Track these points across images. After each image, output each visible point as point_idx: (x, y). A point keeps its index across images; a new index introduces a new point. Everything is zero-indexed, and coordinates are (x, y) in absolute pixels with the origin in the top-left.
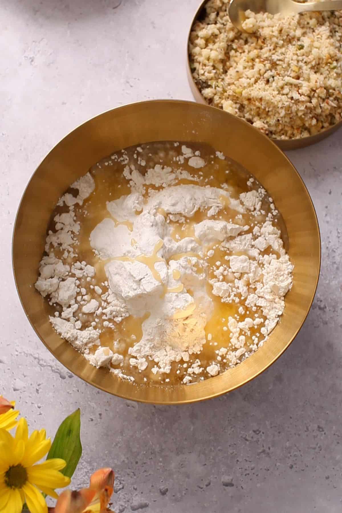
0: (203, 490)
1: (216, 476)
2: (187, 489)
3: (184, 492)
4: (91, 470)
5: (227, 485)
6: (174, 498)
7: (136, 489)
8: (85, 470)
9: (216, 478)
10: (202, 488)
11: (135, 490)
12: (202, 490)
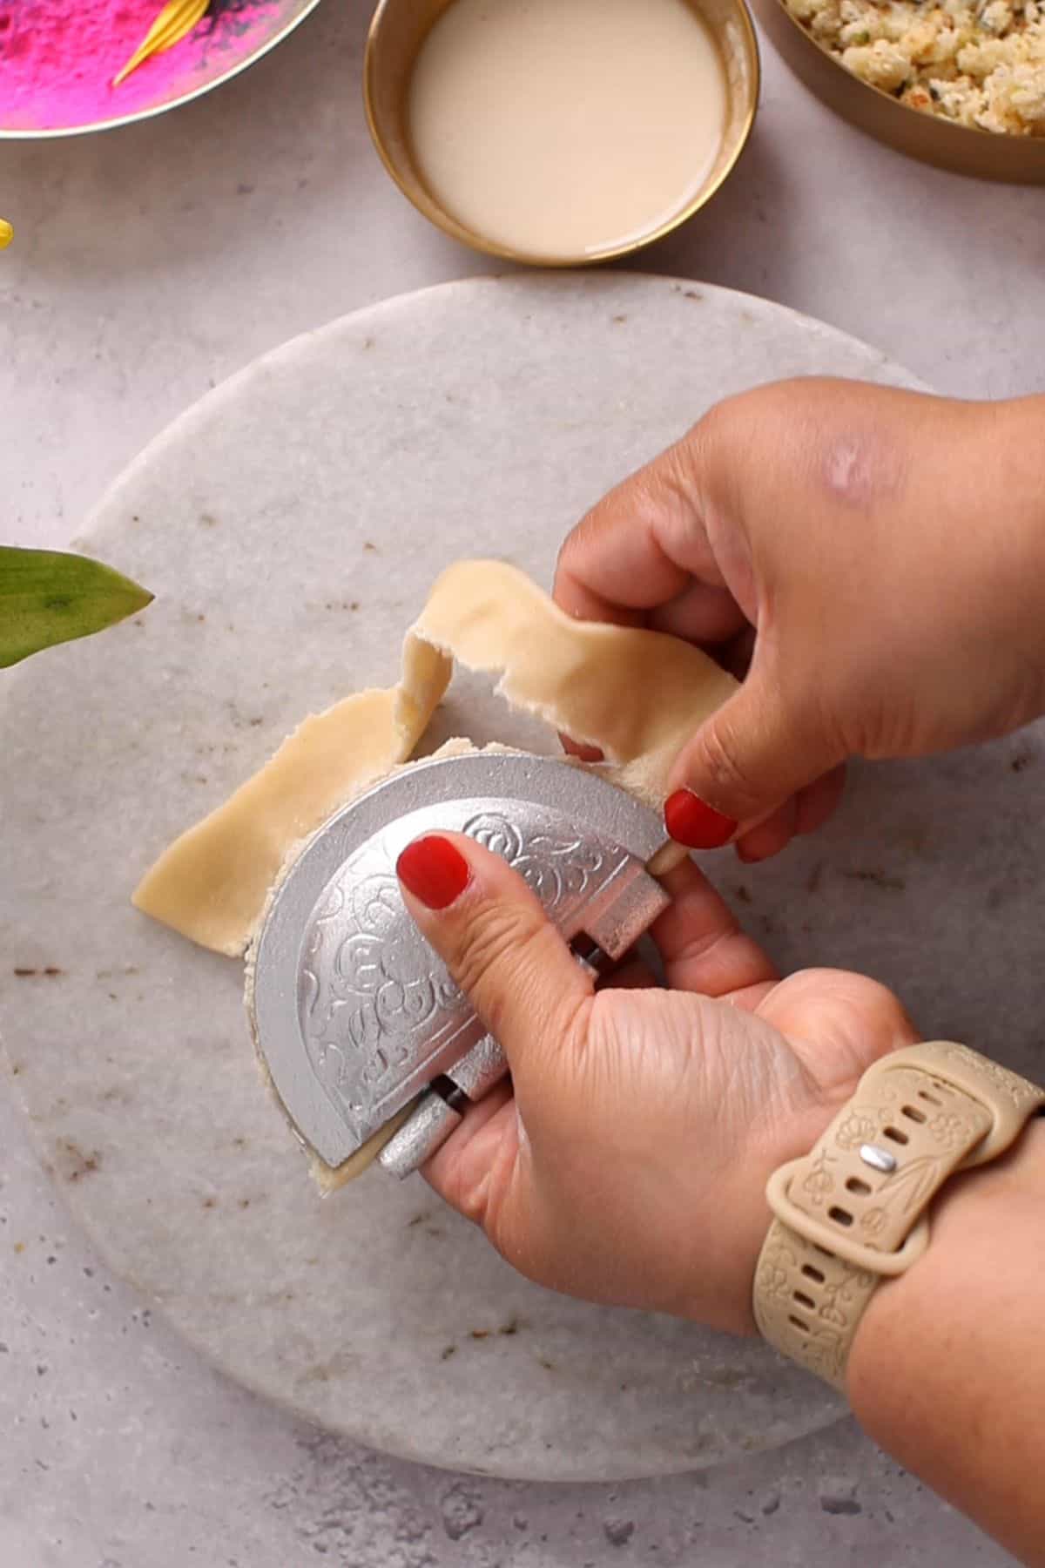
0: (756, 1528)
1: (798, 1479)
2: (697, 1525)
3: (689, 1535)
4: (367, 1461)
5: (835, 1507)
6: (653, 1554)
7: (522, 1527)
8: (349, 1463)
9: (799, 1483)
10: (750, 1521)
11: (519, 1531)
12: (750, 1526)
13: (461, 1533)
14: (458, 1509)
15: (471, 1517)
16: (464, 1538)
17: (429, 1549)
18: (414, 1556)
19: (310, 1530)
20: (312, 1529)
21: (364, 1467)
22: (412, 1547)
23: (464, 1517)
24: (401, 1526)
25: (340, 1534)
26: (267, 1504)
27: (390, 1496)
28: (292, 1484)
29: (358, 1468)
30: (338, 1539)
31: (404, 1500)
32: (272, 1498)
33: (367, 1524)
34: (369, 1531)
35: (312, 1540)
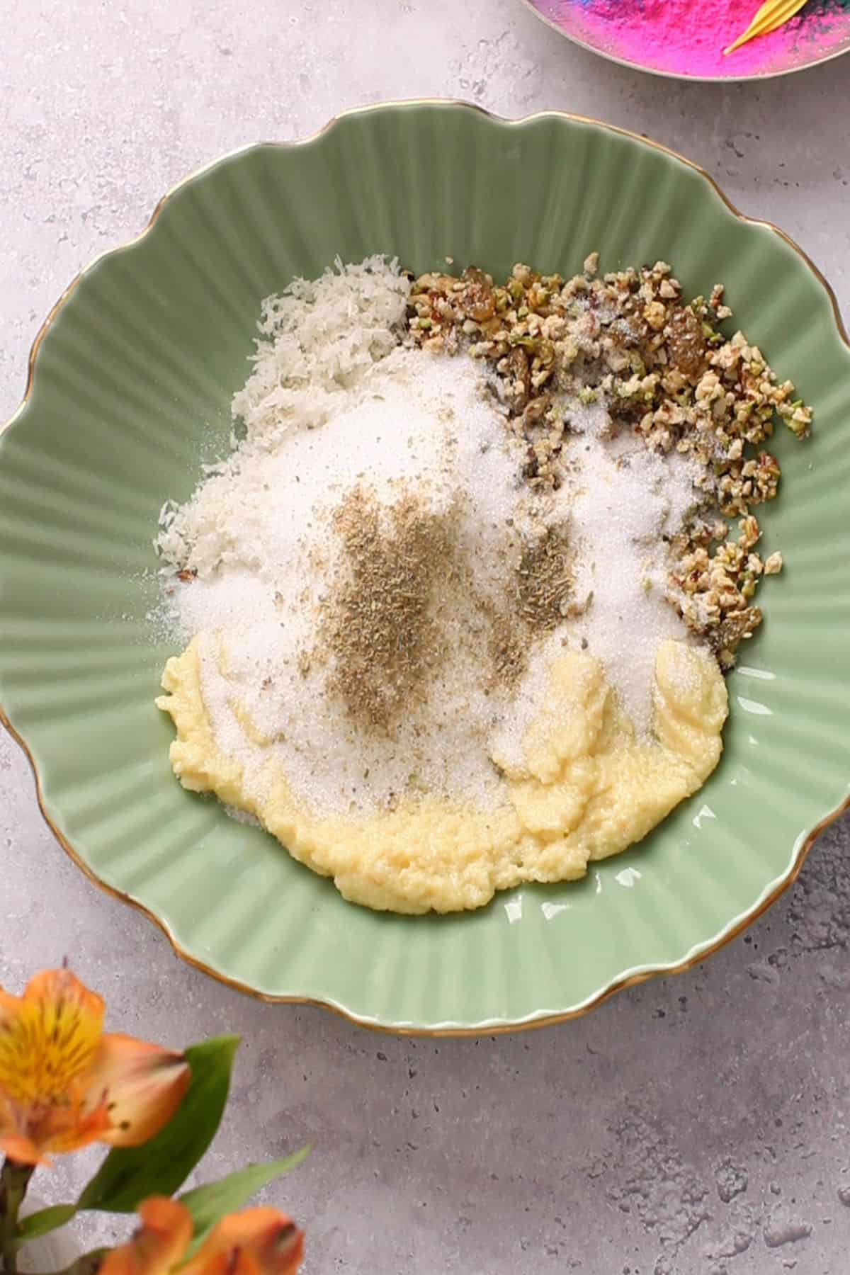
13: (731, 1198)
14: (728, 1179)
15: (739, 1185)
16: (732, 1201)
17: (706, 1209)
18: (694, 1214)
20: (617, 1193)
21: (658, 1148)
22: (695, 1208)
23: (733, 1185)
24: (686, 1192)
25: (639, 1199)
26: (585, 1175)
27: (677, 1169)
28: (604, 1160)
29: (654, 1148)
30: (637, 1202)
31: (689, 1172)
32: (589, 1171)
33: (660, 1190)
34: (661, 1195)
35: (618, 1203)
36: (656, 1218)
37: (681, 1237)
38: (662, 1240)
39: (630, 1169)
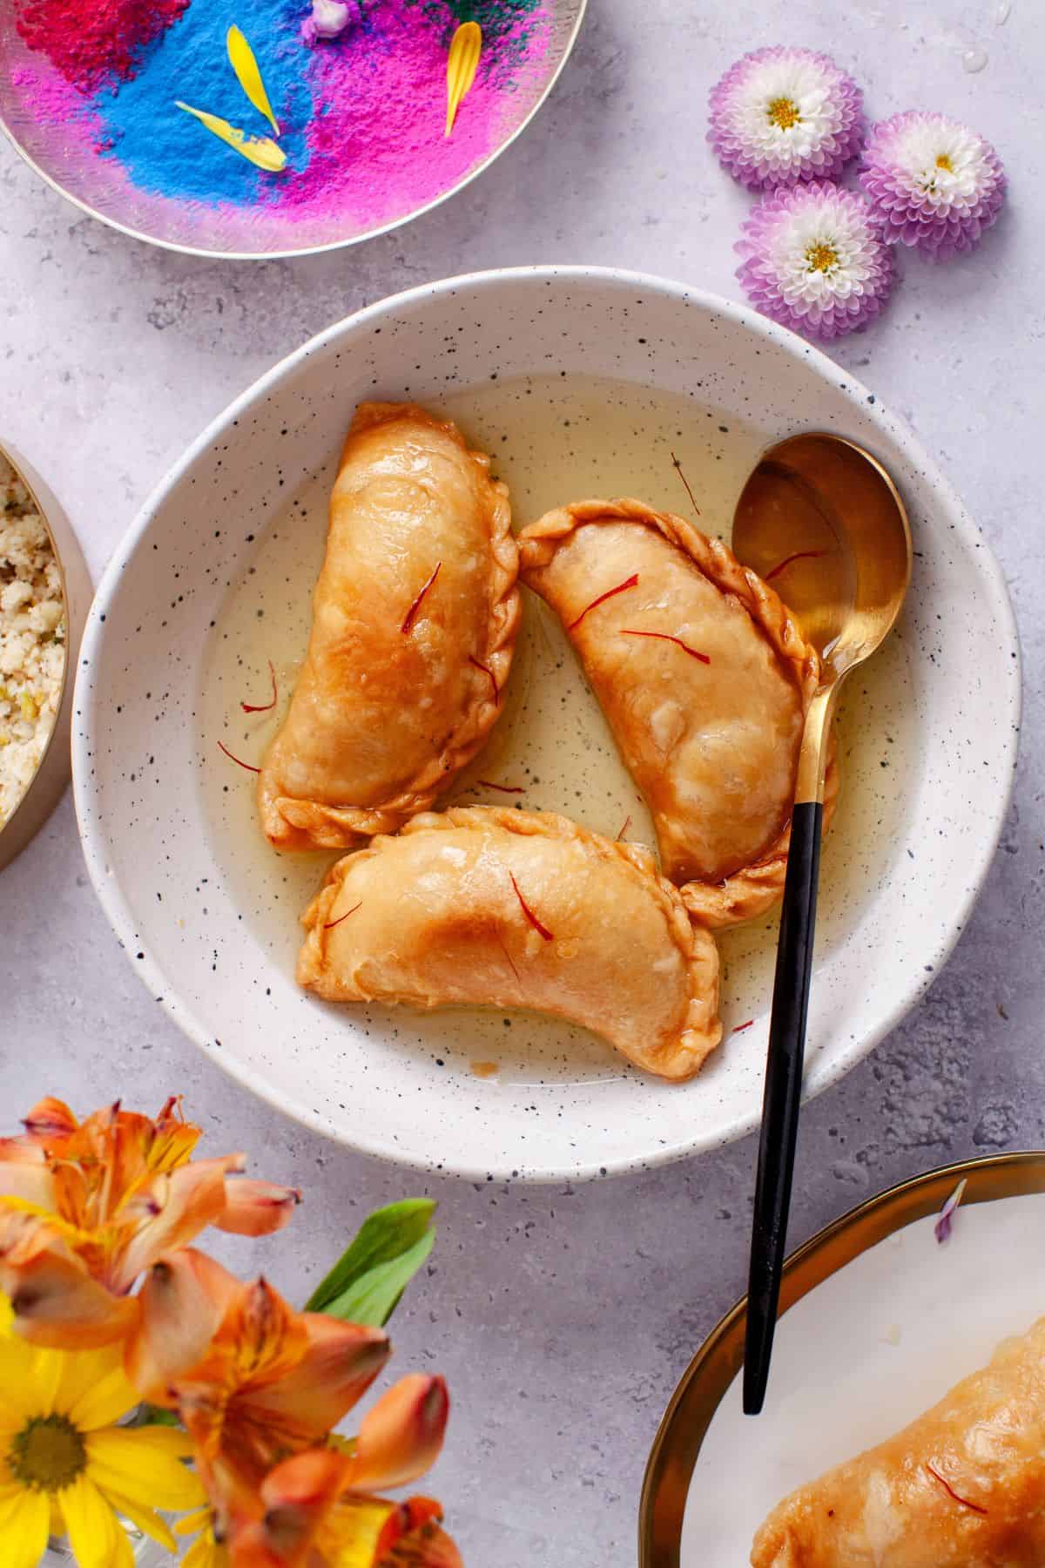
13: (984, 1143)
14: (995, 1124)
15: (999, 1137)
16: (982, 1147)
17: (952, 1134)
18: (937, 1131)
19: (880, 1057)
20: (883, 1055)
21: (954, 1042)
22: (942, 1125)
23: (995, 1132)
24: (946, 1104)
25: (898, 1075)
27: (956, 1077)
29: (950, 1040)
30: (894, 1077)
31: (964, 1088)
33: (924, 1083)
34: (921, 1088)
35: (876, 1064)
36: (900, 1105)
37: (908, 1141)
38: (890, 1130)
39: (911, 1041)
